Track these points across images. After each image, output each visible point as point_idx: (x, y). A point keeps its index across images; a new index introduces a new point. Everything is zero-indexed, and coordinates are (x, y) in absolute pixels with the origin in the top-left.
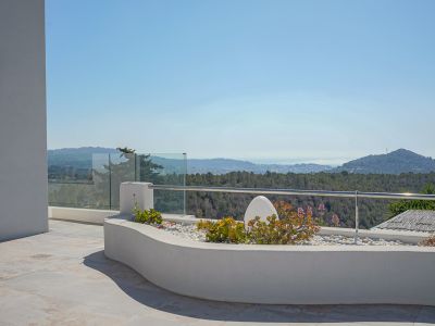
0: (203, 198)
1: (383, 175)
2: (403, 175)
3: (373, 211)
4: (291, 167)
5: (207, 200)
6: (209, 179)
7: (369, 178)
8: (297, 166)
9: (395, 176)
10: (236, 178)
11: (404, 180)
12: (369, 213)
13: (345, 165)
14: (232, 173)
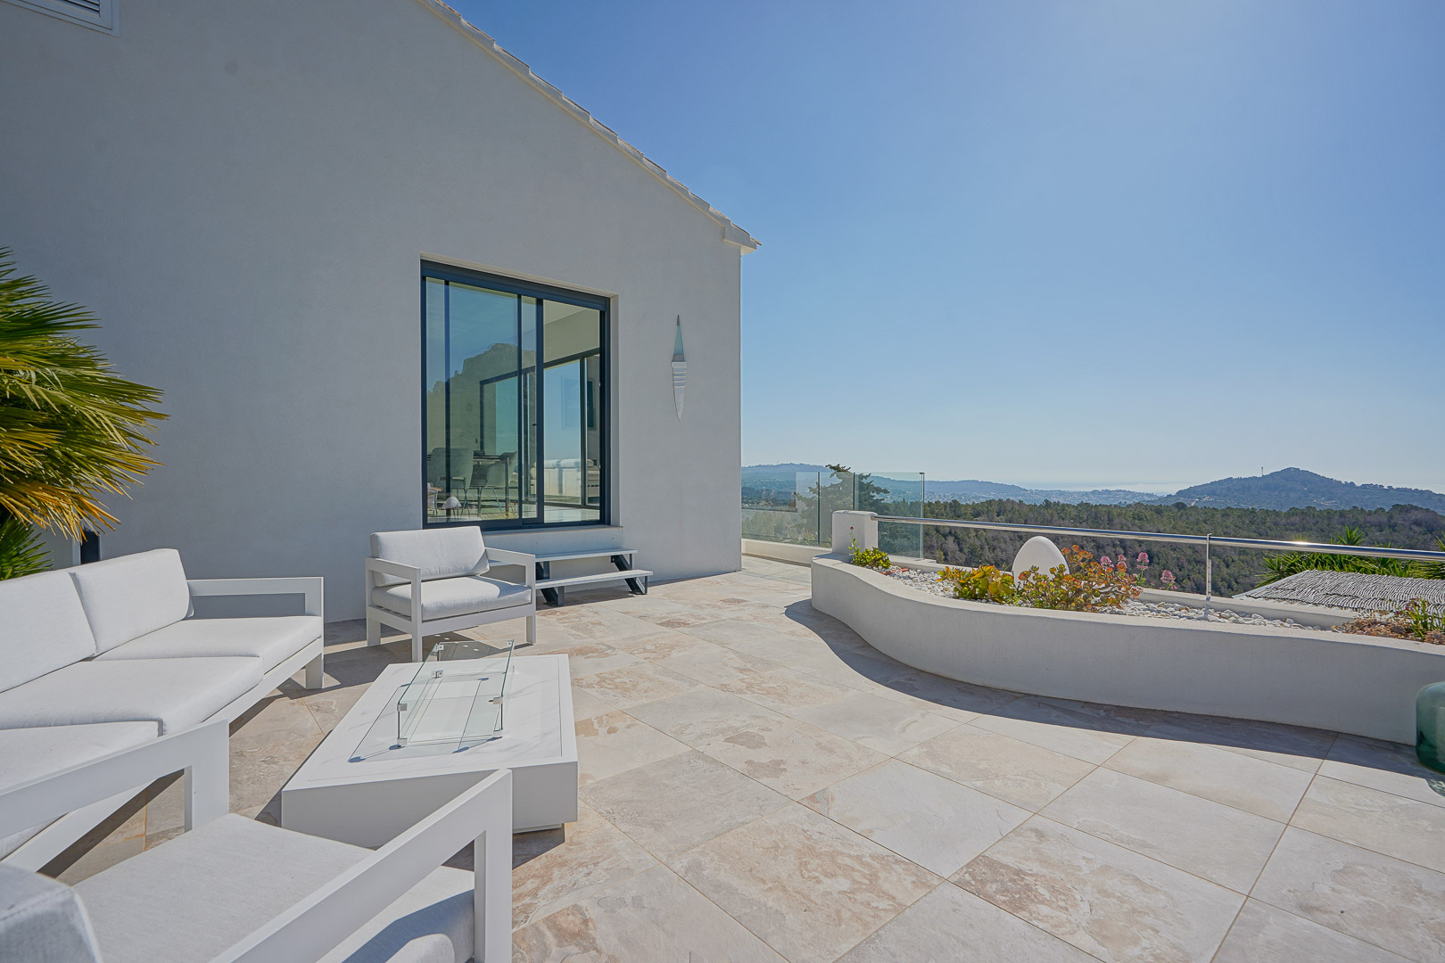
0: (945, 536)
1: (1253, 511)
2: (1293, 512)
3: (1234, 570)
4: (1087, 494)
5: (951, 539)
6: (954, 510)
7: (1225, 515)
8: (1094, 492)
9: (1277, 514)
10: (995, 508)
11: (1296, 519)
12: (1225, 570)
13: (1180, 493)
14: (990, 502)
